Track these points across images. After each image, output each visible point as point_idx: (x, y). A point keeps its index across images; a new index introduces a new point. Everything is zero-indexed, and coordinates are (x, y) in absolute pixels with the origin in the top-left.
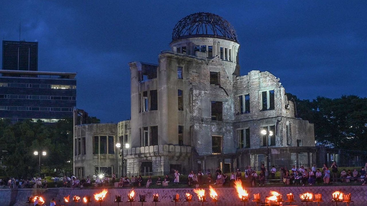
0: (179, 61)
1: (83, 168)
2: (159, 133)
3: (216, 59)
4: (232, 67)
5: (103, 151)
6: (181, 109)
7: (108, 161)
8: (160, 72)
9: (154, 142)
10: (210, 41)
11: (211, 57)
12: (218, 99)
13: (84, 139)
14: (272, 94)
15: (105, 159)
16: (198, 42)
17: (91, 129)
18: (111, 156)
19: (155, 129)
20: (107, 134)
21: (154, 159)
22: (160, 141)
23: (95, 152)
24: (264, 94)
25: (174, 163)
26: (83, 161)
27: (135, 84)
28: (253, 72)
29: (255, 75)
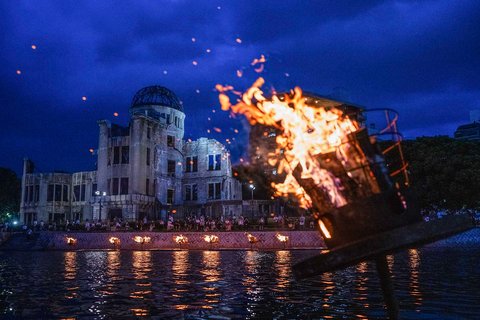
0: (149, 123)
1: (35, 214)
2: (130, 184)
3: (173, 125)
4: (181, 133)
5: (58, 199)
6: (148, 164)
7: (62, 207)
8: (132, 131)
9: (125, 191)
10: (168, 110)
11: (168, 123)
12: (173, 159)
13: (38, 187)
14: (218, 157)
15: (59, 206)
16: (159, 109)
17: (45, 177)
18: (65, 204)
19: (125, 181)
20: (62, 182)
21: (124, 207)
22: (130, 191)
23: (50, 199)
24: (211, 157)
25: (142, 210)
26: (35, 207)
27: (103, 139)
28: (201, 139)
29: (203, 142)
